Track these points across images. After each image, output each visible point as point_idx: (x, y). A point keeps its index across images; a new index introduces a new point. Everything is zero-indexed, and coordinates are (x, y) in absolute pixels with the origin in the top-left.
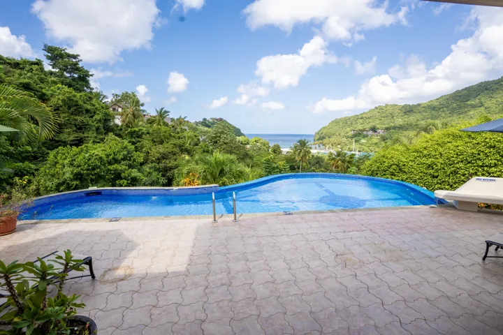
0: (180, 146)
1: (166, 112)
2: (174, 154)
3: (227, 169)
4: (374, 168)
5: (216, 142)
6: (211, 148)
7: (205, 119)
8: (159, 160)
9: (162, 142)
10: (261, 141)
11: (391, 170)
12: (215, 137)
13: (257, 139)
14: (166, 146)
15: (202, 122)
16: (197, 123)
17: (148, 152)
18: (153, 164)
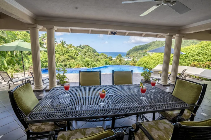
0: (71, 56)
1: (65, 42)
2: (68, 60)
3: (90, 63)
4: (139, 64)
5: (85, 55)
6: (83, 57)
7: (81, 45)
8: (62, 62)
9: (63, 55)
10: (104, 55)
11: (144, 64)
12: (85, 53)
13: (102, 54)
14: (65, 56)
15: (80, 47)
16: (77, 47)
17: (58, 59)
18: (60, 63)
